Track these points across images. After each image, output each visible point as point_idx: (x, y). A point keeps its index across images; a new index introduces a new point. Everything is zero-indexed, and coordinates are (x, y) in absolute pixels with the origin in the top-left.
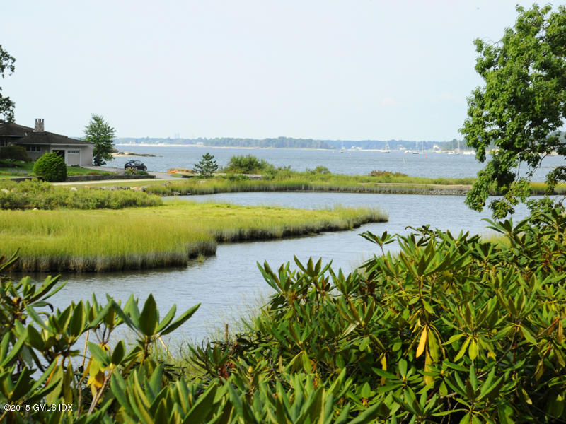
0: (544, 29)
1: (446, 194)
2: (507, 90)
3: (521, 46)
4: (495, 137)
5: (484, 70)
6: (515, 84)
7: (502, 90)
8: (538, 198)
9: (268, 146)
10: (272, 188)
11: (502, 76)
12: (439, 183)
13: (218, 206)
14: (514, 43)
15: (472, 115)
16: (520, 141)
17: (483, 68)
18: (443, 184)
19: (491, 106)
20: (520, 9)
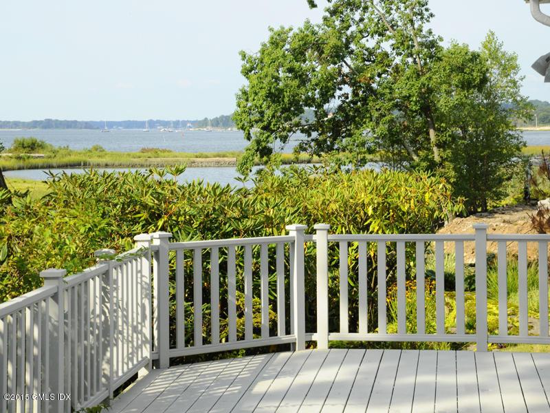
0: (289, 43)
1: (206, 166)
2: (265, 88)
3: (273, 56)
4: (257, 122)
5: (247, 74)
6: (271, 83)
7: (261, 88)
8: (287, 167)
9: (36, 127)
10: (55, 165)
11: (261, 78)
12: (200, 157)
13: (15, 182)
14: (268, 54)
15: (239, 107)
16: (274, 125)
17: (247, 72)
18: (203, 158)
19: (254, 100)
20: (271, 30)
